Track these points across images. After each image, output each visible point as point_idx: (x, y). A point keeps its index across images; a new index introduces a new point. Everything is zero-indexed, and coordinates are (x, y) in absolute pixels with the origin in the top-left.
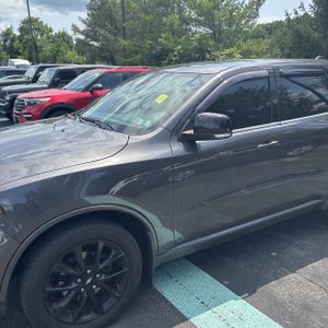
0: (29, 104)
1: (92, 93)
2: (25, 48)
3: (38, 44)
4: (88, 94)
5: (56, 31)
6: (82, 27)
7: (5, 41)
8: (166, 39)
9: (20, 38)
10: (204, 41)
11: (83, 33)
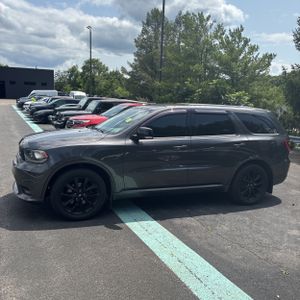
0: (75, 123)
2: (85, 82)
3: (96, 80)
5: (111, 70)
7: (71, 76)
8: (191, 83)
11: (129, 74)
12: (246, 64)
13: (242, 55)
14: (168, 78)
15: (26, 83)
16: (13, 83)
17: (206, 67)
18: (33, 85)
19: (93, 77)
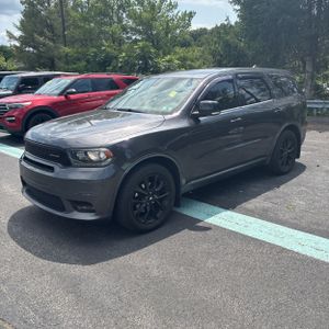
0: (11, 108)
1: (66, 96)
4: (63, 98)
10: (146, 50)
11: (18, 40)
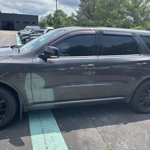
2: (55, 22)
3: (60, 21)
5: (68, 16)
6: (76, 14)
7: (48, 19)
8: (110, 21)
9: (54, 18)
11: (76, 17)
12: (144, 10)
13: (142, 4)
14: (97, 19)
15: (25, 23)
16: (18, 22)
17: (119, 12)
18: (28, 24)
19: (59, 20)
